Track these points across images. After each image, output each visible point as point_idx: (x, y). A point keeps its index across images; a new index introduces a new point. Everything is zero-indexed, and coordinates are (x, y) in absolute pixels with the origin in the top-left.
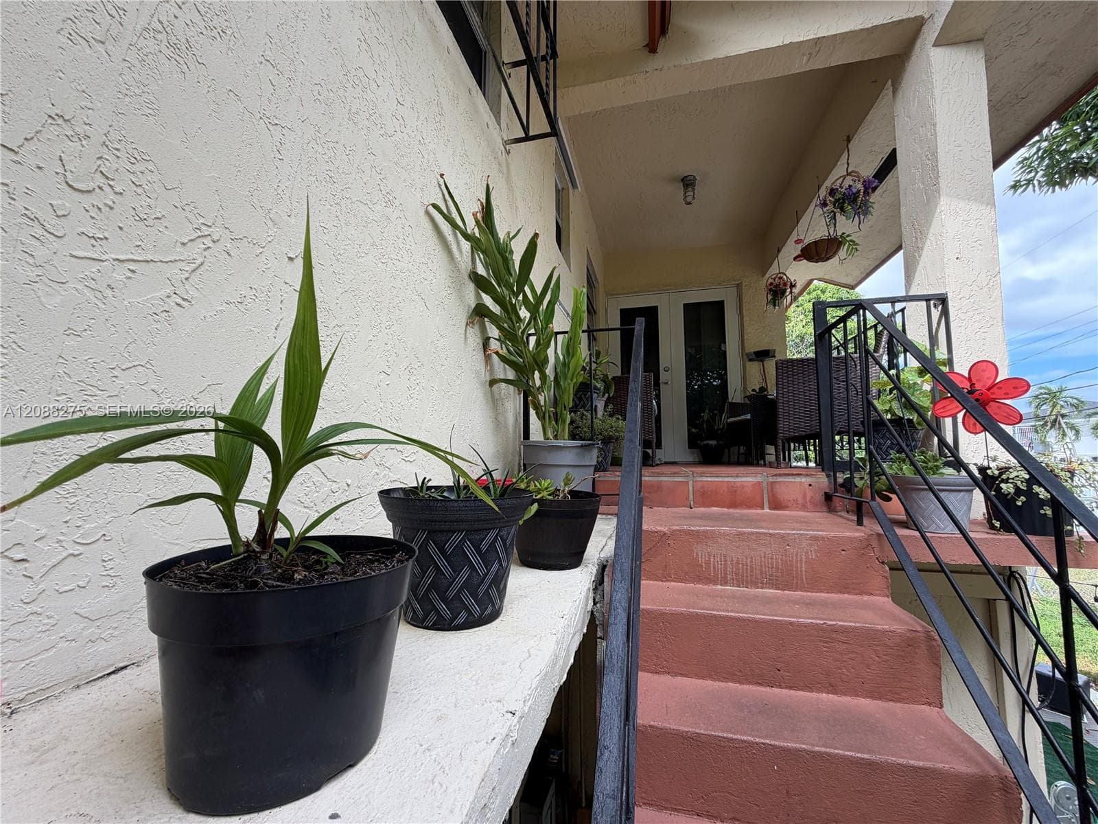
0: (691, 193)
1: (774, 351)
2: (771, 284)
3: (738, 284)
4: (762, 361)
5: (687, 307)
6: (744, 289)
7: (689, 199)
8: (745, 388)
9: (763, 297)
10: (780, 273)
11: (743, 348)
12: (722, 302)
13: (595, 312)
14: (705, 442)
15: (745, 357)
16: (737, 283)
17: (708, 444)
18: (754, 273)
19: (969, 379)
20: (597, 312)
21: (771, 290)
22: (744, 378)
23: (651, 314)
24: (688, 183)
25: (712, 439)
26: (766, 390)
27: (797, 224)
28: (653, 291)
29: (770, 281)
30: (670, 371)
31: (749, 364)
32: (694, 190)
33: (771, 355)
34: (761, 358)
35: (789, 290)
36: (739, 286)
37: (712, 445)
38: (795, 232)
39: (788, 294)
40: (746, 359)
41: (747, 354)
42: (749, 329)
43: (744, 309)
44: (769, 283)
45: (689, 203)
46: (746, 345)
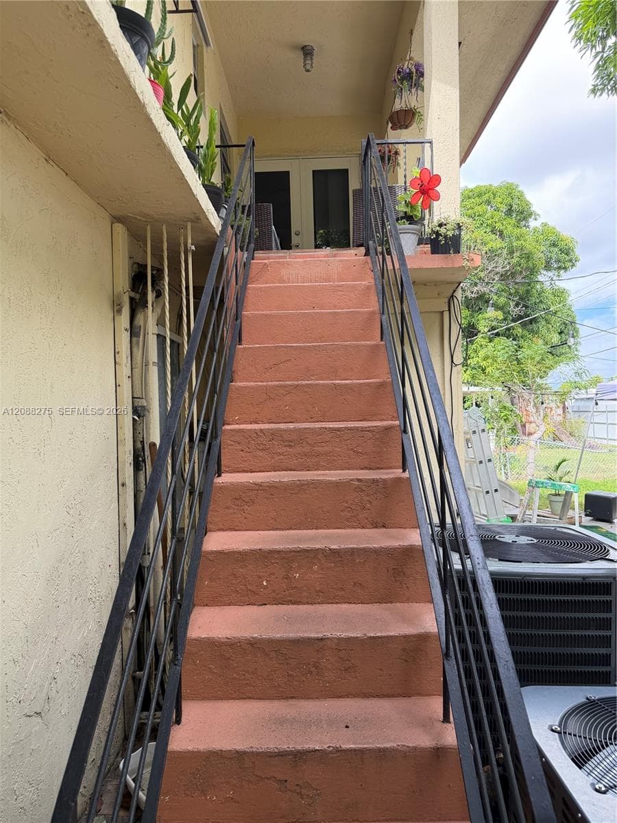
0: (309, 62)
5: (316, 173)
7: (308, 67)
12: (347, 171)
13: (229, 172)
16: (359, 153)
19: (420, 179)
20: (232, 171)
23: (282, 180)
24: (307, 52)
28: (285, 156)
32: (312, 59)
45: (308, 71)
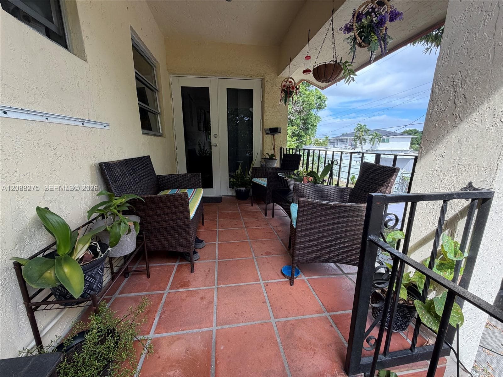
1: (281, 128)
2: (284, 86)
3: (262, 79)
4: (273, 135)
5: (229, 91)
6: (266, 83)
8: (263, 154)
9: (278, 94)
10: (290, 78)
11: (263, 125)
12: (252, 91)
14: (239, 189)
15: (264, 131)
16: (262, 77)
17: (241, 190)
18: (273, 72)
21: (284, 90)
22: (263, 144)
25: (242, 187)
26: (275, 156)
27: (309, 41)
28: (205, 75)
29: (284, 83)
30: (218, 137)
31: (266, 136)
33: (278, 132)
34: (273, 133)
35: (295, 91)
36: (263, 80)
37: (242, 190)
38: (305, 48)
39: (294, 94)
40: (264, 132)
41: (265, 130)
42: (267, 113)
43: (265, 98)
44: (283, 85)
46: (265, 123)
